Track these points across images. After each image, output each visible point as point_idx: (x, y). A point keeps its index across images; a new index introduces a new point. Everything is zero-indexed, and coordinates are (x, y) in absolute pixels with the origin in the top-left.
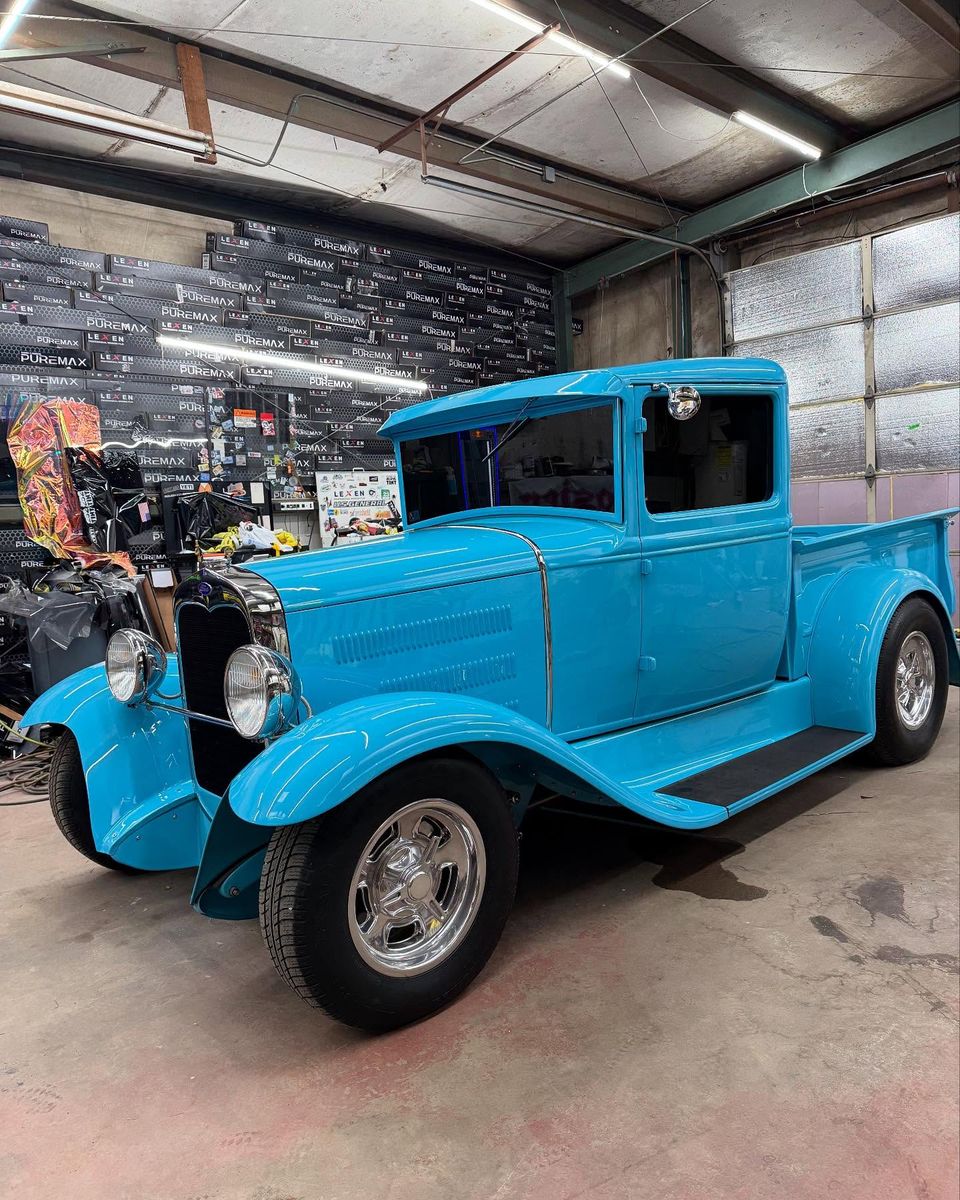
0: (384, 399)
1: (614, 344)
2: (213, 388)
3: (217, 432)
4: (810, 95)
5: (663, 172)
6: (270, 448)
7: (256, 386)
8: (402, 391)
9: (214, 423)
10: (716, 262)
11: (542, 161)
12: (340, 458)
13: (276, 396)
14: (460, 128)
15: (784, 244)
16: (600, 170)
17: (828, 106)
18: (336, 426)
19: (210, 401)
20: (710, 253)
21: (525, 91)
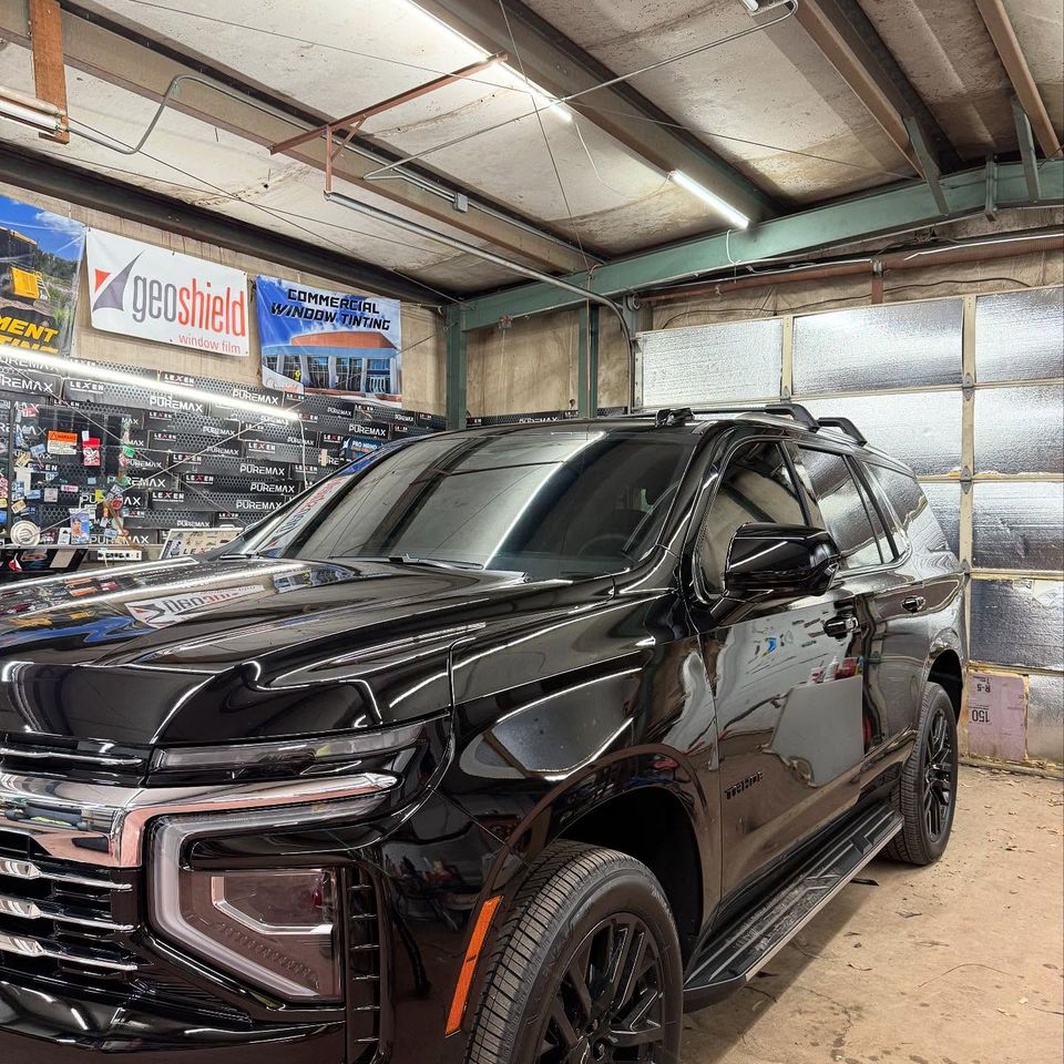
0: (243, 427)
1: (511, 386)
2: (24, 404)
3: (23, 459)
4: (745, 163)
5: (585, 217)
6: (92, 481)
7: (81, 403)
8: (263, 419)
9: (20, 448)
10: (627, 316)
11: (456, 187)
12: (181, 496)
13: (106, 418)
14: (369, 140)
15: (700, 308)
16: (517, 205)
17: (762, 177)
18: (180, 457)
19: (19, 420)
20: (623, 307)
21: (451, 114)
